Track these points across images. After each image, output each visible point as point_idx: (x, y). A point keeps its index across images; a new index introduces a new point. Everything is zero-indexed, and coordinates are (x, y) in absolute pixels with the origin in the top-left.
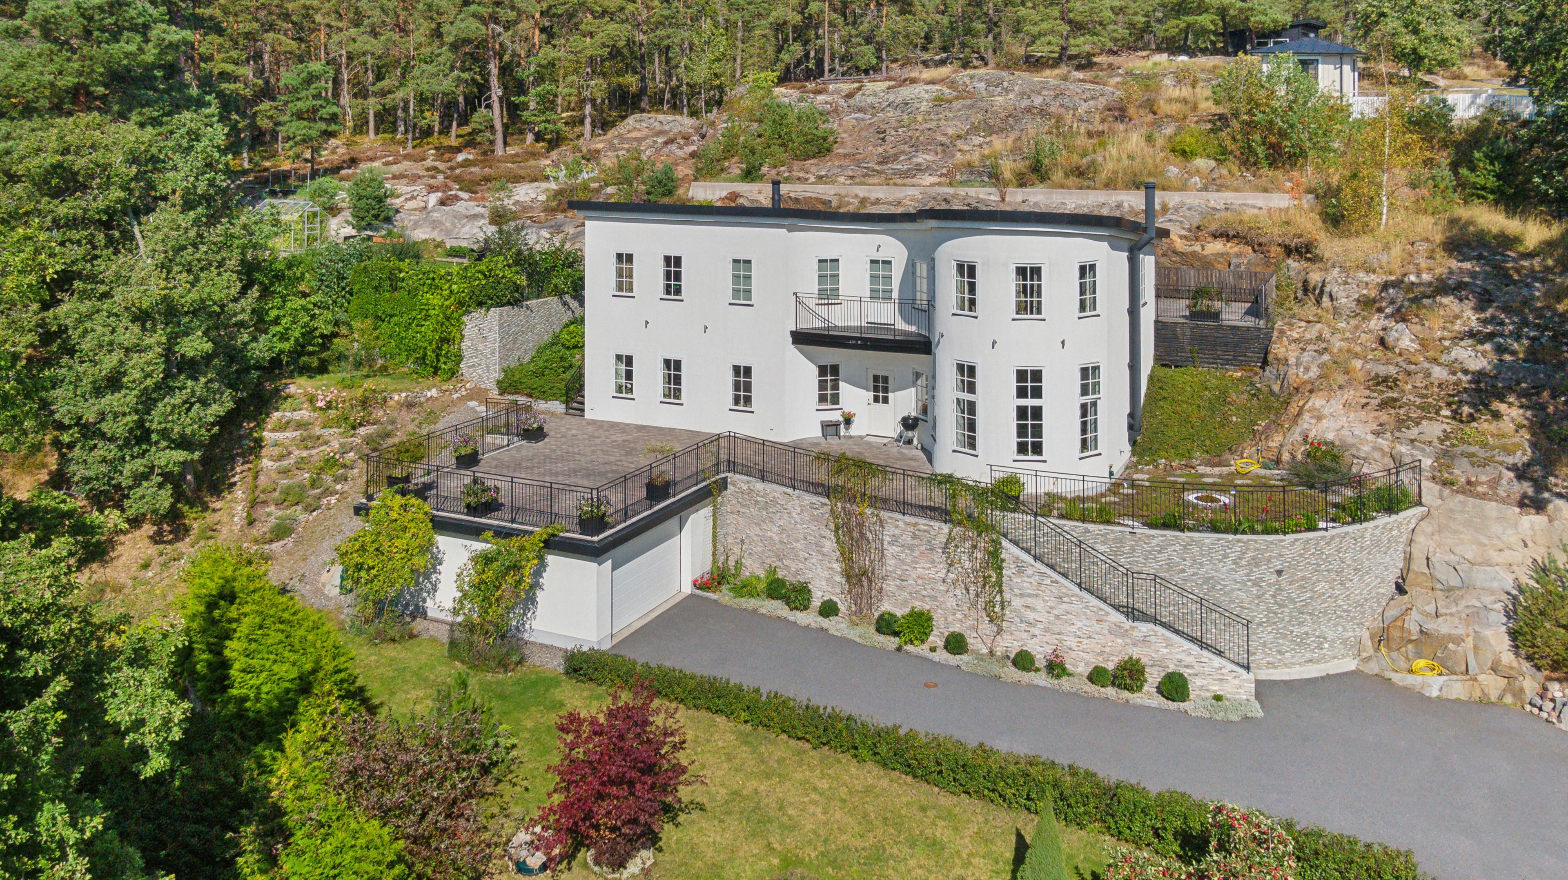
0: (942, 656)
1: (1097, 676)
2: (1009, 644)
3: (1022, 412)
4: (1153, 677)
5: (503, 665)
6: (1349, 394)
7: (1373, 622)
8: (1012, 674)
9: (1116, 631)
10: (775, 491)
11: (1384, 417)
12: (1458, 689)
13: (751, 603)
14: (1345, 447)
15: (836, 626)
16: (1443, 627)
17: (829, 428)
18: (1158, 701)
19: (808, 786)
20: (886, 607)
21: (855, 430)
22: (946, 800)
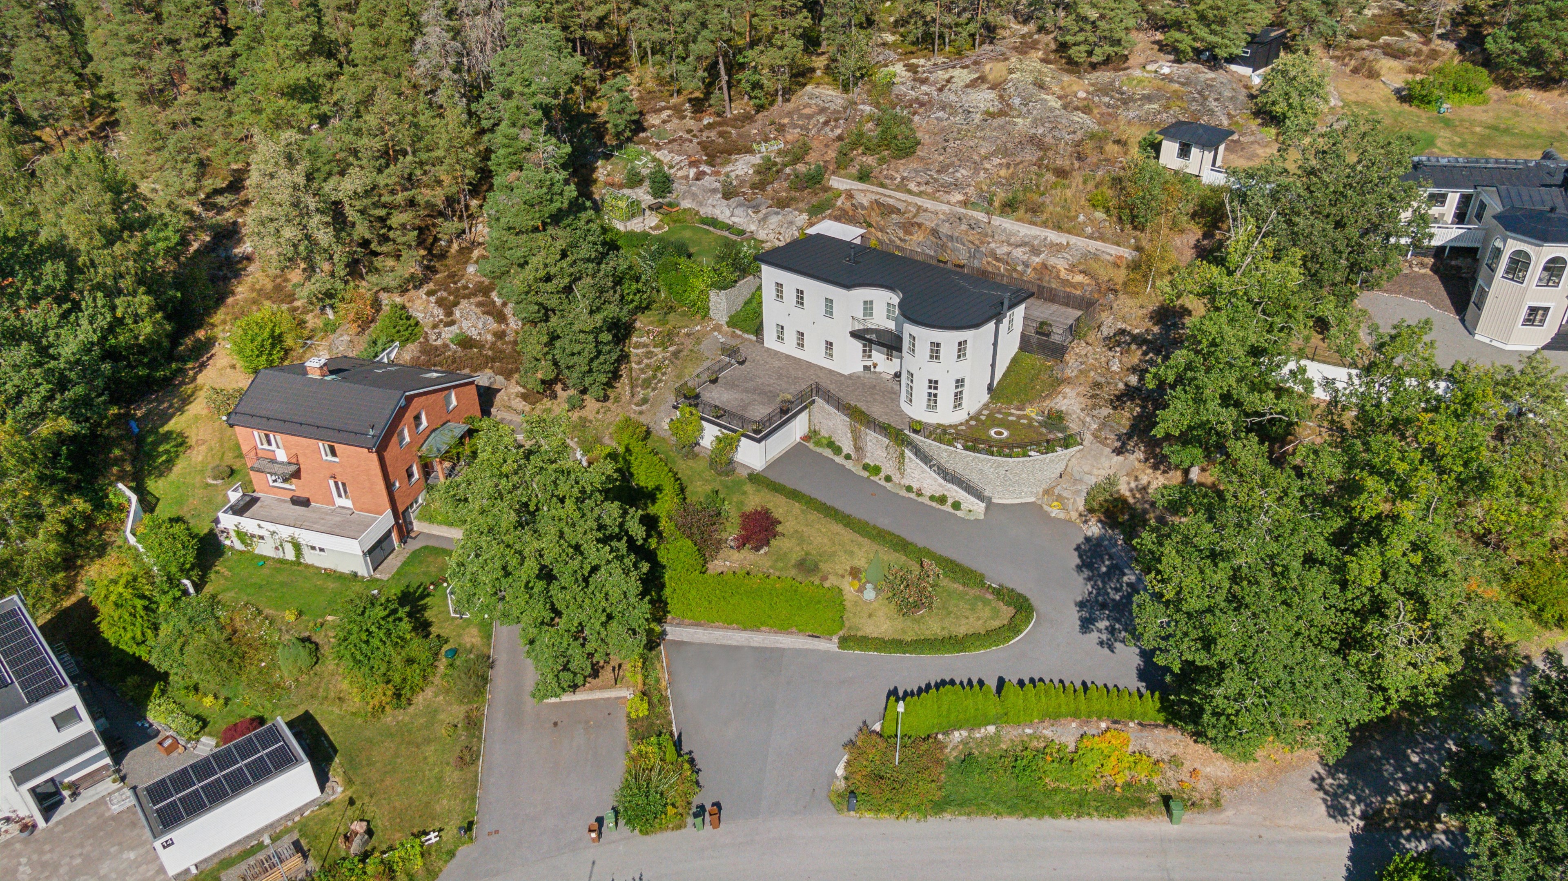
0: (883, 483)
1: (932, 498)
2: (906, 482)
3: (930, 394)
4: (950, 501)
5: (727, 475)
6: (1081, 389)
7: (1045, 486)
8: (903, 493)
9: (940, 485)
10: (832, 410)
11: (1089, 402)
12: (1062, 516)
13: (819, 450)
14: (1067, 414)
15: (849, 465)
16: (1065, 494)
17: (866, 368)
18: (951, 510)
19: (819, 530)
20: (867, 461)
21: (878, 369)
22: (860, 539)
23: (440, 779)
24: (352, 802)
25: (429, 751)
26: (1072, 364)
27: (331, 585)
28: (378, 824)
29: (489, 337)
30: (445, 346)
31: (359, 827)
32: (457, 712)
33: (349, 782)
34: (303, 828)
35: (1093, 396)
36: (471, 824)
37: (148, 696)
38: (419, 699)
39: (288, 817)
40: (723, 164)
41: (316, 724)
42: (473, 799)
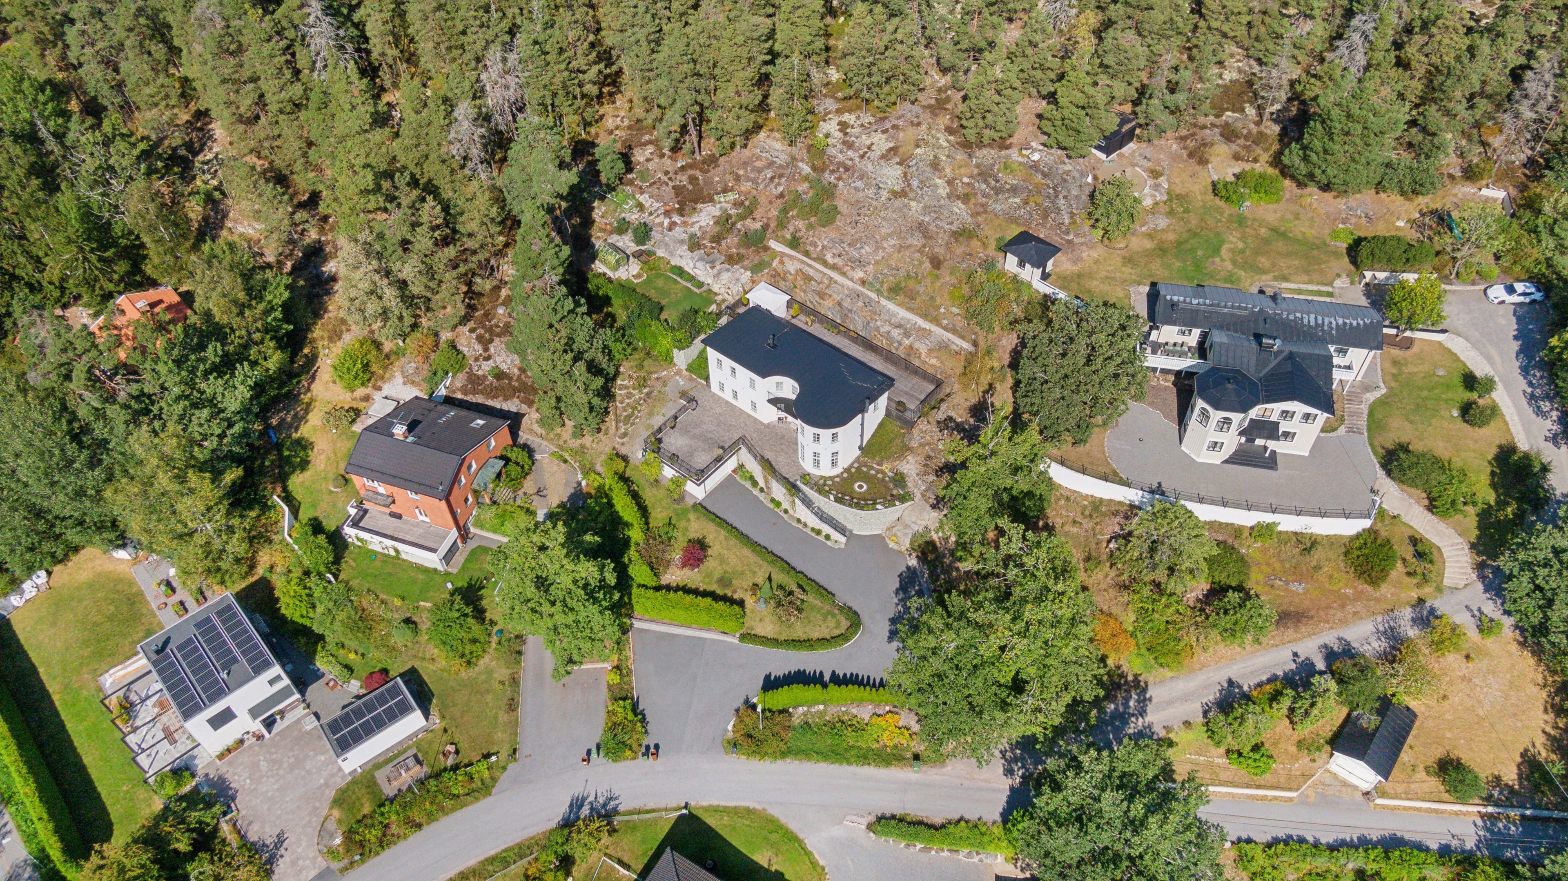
0: (782, 513)
1: (813, 529)
2: (796, 516)
3: (815, 460)
4: (823, 534)
5: (679, 503)
6: (918, 458)
7: (888, 525)
8: (795, 524)
9: (818, 522)
10: (751, 456)
11: (922, 469)
12: (896, 548)
13: (743, 481)
14: (907, 476)
16: (899, 533)
17: (780, 419)
18: (824, 540)
19: (735, 554)
20: (773, 496)
21: (788, 420)
23: (496, 718)
24: (445, 731)
25: (489, 698)
26: (916, 438)
27: (421, 577)
28: (461, 745)
29: (516, 371)
30: (485, 377)
31: (451, 748)
32: (503, 673)
33: (443, 717)
34: (418, 745)
35: (926, 465)
36: (515, 750)
37: (315, 652)
38: (481, 662)
39: (410, 738)
40: (690, 216)
41: (419, 676)
42: (516, 734)
